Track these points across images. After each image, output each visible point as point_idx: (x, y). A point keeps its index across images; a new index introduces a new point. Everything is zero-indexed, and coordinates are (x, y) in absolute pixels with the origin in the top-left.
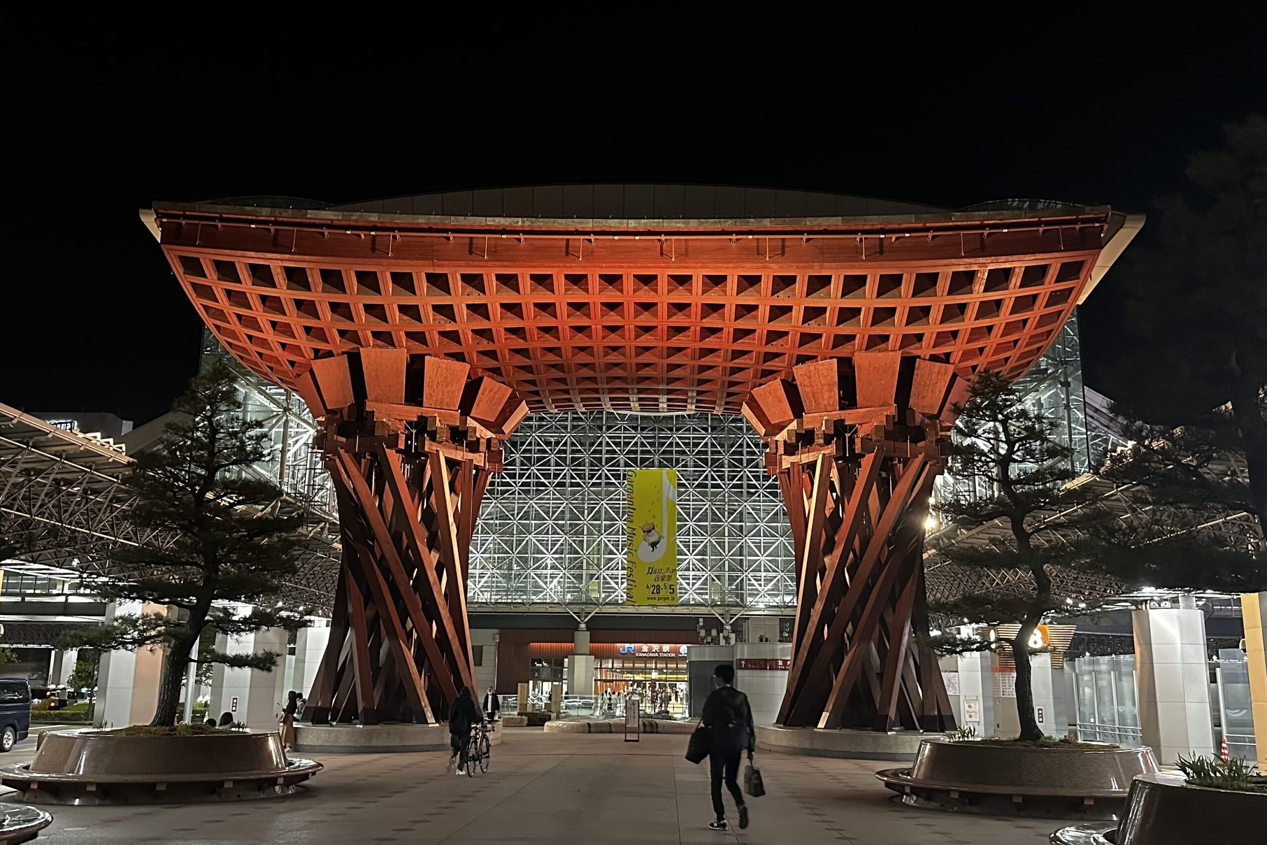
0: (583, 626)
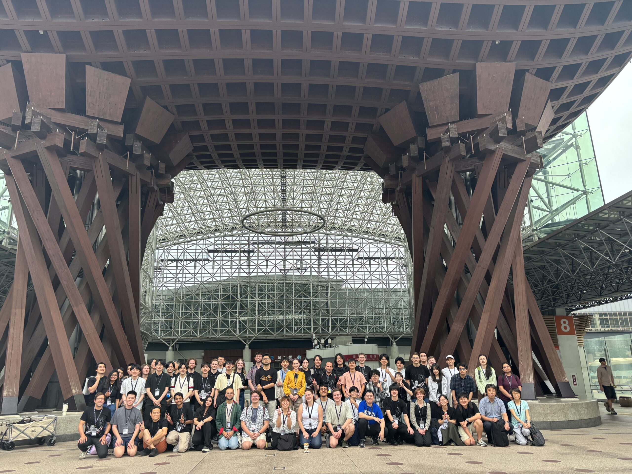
0: (247, 346)
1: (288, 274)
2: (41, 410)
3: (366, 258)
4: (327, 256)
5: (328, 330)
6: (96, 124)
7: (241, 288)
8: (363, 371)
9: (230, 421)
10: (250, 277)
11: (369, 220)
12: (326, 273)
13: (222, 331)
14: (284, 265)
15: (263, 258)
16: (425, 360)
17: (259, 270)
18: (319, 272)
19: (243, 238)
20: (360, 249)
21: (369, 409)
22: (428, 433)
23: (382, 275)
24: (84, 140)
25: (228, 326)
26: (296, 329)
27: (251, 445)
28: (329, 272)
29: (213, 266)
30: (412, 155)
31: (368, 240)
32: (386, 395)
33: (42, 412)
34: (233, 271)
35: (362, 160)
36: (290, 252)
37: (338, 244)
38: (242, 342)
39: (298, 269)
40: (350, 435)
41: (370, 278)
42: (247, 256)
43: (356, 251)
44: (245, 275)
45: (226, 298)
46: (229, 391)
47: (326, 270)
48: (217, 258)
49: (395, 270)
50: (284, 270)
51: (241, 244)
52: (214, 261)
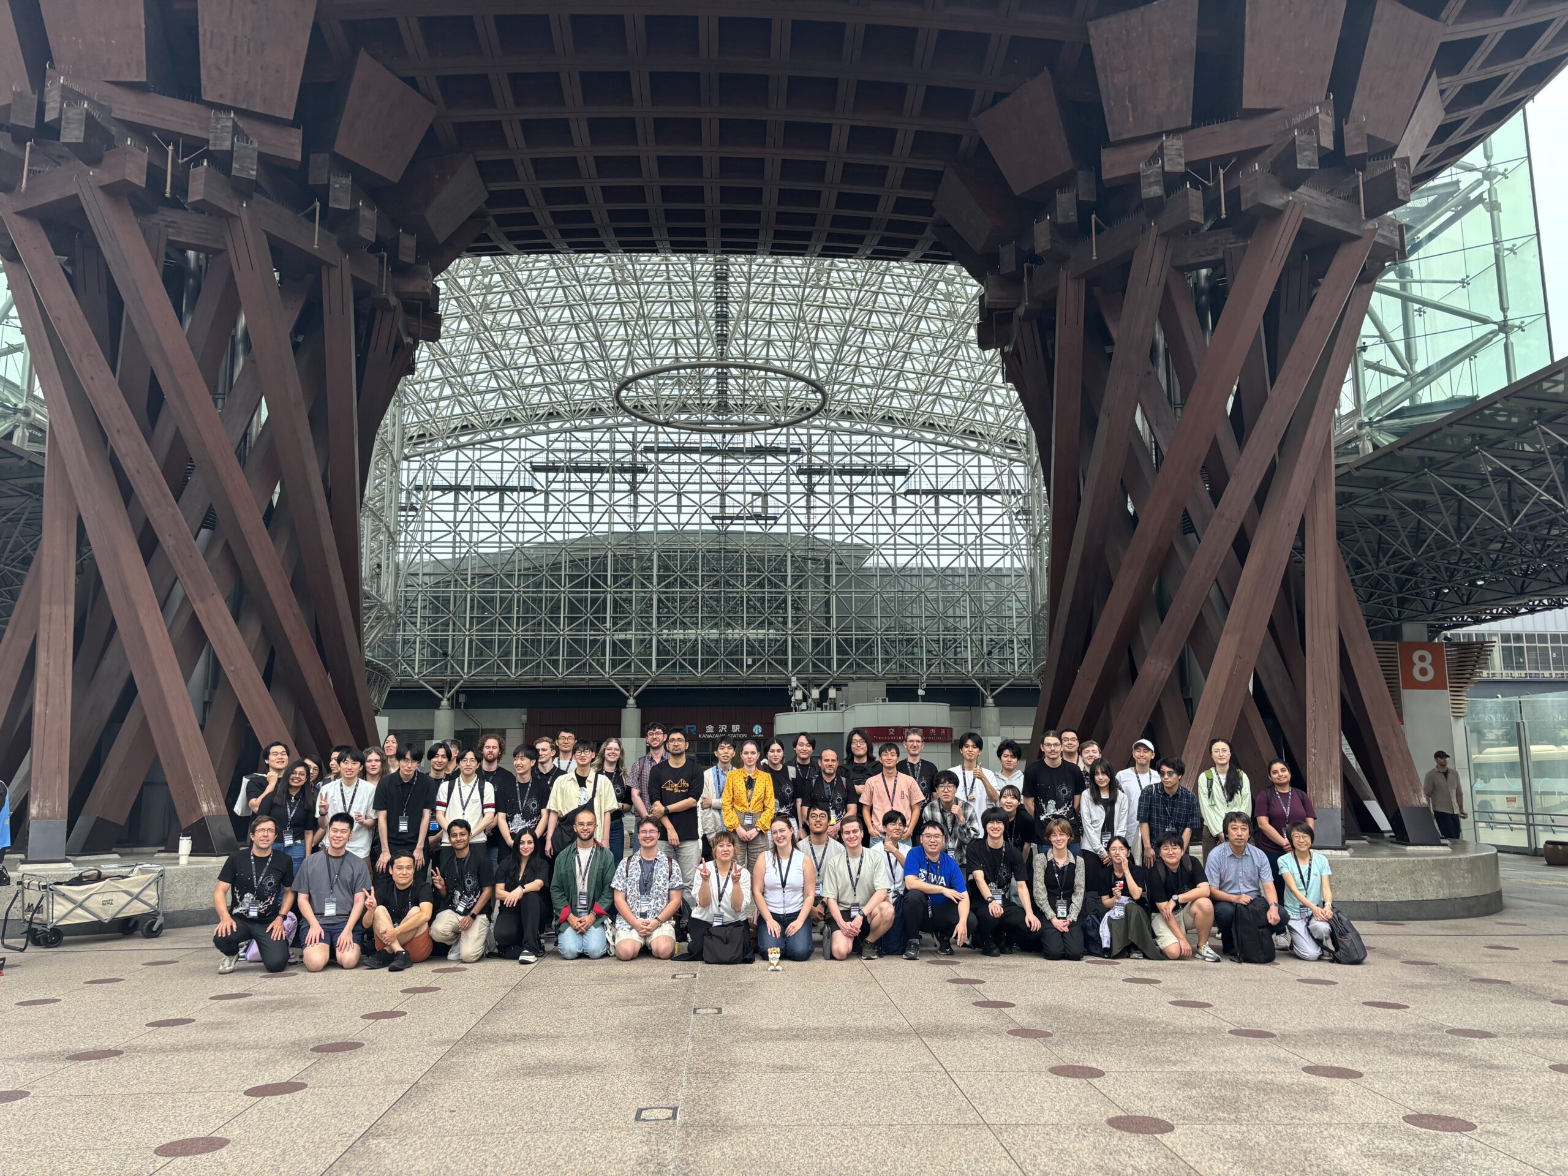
0: (631, 701)
1: (732, 528)
2: (128, 850)
3: (927, 492)
4: (829, 484)
5: (829, 667)
6: (230, 124)
7: (616, 561)
8: (917, 773)
9: (585, 890)
10: (636, 533)
11: (938, 395)
12: (827, 529)
13: (570, 664)
14: (723, 506)
15: (670, 487)
16: (1073, 750)
17: (661, 519)
18: (809, 525)
19: (618, 436)
20: (912, 470)
21: (931, 867)
22: (1077, 929)
23: (966, 534)
24: (200, 169)
25: (585, 651)
26: (750, 662)
27: (638, 948)
28: (832, 525)
29: (547, 505)
30: (1060, 220)
31: (933, 446)
32: (972, 832)
33: (131, 854)
34: (595, 518)
35: (928, 233)
36: (736, 474)
37: (858, 455)
38: (618, 690)
39: (757, 517)
40: (883, 929)
41: (935, 541)
42: (629, 483)
43: (904, 472)
44: (625, 528)
45: (580, 585)
46: (584, 817)
47: (827, 520)
48: (554, 486)
49: (1000, 522)
50: (723, 518)
51: (614, 451)
52: (547, 493)
